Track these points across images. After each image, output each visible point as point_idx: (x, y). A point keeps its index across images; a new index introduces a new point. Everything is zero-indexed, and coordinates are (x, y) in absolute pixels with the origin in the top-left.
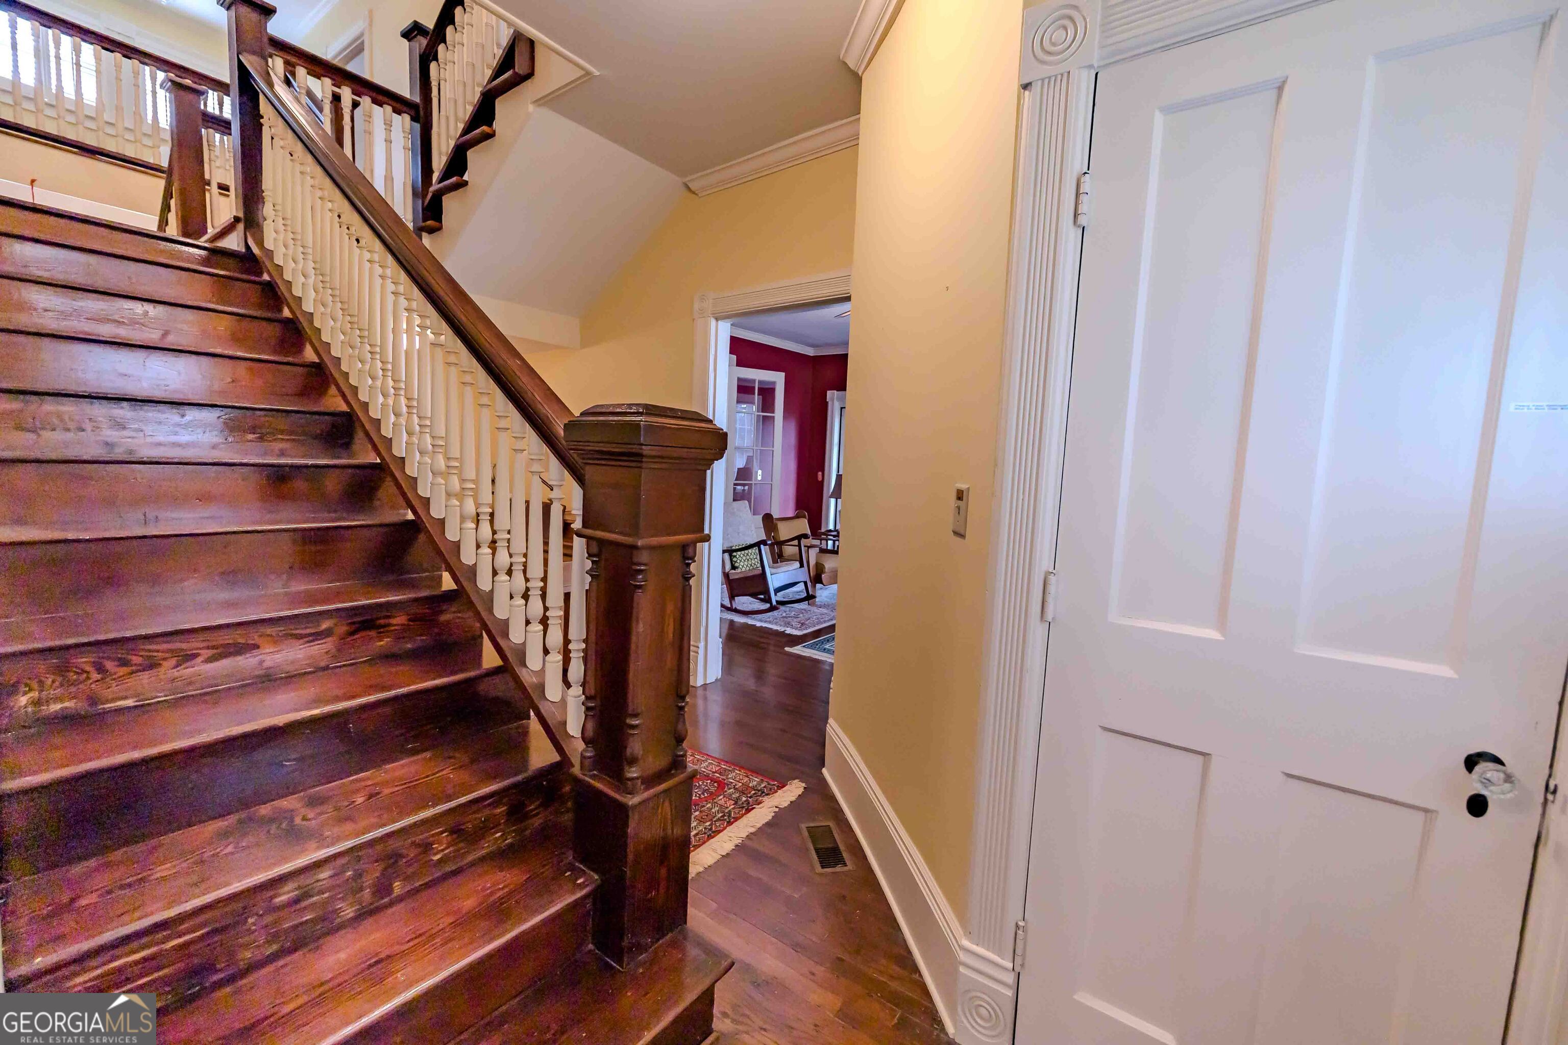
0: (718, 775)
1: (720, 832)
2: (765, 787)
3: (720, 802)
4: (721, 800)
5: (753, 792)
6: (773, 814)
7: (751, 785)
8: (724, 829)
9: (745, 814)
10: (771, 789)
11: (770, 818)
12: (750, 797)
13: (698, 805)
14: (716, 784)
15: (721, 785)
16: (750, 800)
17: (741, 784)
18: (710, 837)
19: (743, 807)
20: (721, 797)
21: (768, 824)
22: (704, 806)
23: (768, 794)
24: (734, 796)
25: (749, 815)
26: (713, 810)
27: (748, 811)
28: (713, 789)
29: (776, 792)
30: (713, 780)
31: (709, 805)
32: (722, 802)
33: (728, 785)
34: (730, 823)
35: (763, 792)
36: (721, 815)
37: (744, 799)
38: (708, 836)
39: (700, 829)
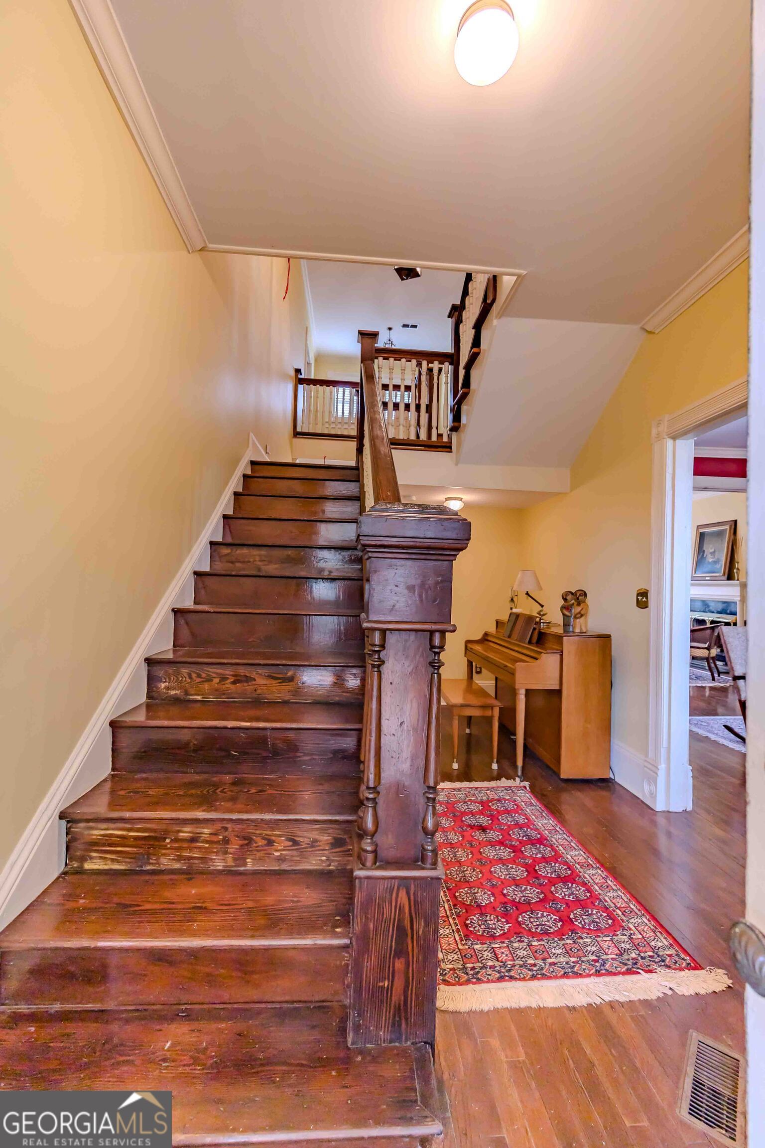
0: (620, 913)
1: (579, 976)
2: (670, 956)
3: (602, 943)
4: (605, 941)
5: (651, 954)
6: (661, 995)
7: (653, 943)
8: (589, 976)
9: (623, 974)
10: (676, 962)
11: (654, 998)
12: (642, 958)
13: (576, 933)
14: (610, 921)
15: (616, 926)
16: (641, 961)
17: (641, 937)
18: (565, 976)
19: (626, 964)
20: (608, 939)
21: (646, 1003)
22: (582, 938)
23: (669, 967)
24: (623, 945)
25: (627, 977)
26: (589, 948)
27: (629, 972)
28: (603, 925)
29: (681, 969)
30: (611, 916)
31: (588, 940)
32: (605, 945)
33: (624, 929)
34: (598, 974)
35: (663, 961)
36: (595, 958)
37: (634, 955)
38: (565, 973)
39: (562, 960)
